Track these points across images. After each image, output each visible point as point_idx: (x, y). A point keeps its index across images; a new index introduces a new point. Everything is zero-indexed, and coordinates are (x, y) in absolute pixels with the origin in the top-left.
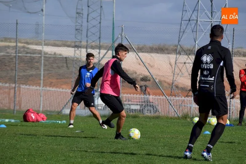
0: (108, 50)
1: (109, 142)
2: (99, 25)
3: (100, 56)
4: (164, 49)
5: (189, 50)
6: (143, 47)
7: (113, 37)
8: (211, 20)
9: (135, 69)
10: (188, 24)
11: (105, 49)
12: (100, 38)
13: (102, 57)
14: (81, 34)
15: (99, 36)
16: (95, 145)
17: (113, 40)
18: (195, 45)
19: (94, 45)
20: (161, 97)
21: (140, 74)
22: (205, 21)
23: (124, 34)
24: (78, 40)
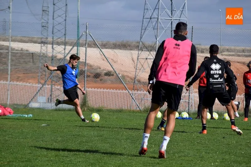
0: (73, 47)
1: (74, 135)
2: (64, 22)
3: (66, 53)
4: (127, 45)
5: (151, 46)
6: (107, 44)
7: (78, 34)
8: (171, 18)
9: (99, 65)
10: (149, 22)
11: (70, 45)
12: (65, 35)
13: (68, 52)
14: (48, 30)
15: (64, 33)
16: (61, 138)
17: (78, 36)
18: (156, 42)
19: (59, 42)
20: (124, 91)
21: (104, 69)
22: (165, 19)
23: (88, 32)
24: (44, 36)
